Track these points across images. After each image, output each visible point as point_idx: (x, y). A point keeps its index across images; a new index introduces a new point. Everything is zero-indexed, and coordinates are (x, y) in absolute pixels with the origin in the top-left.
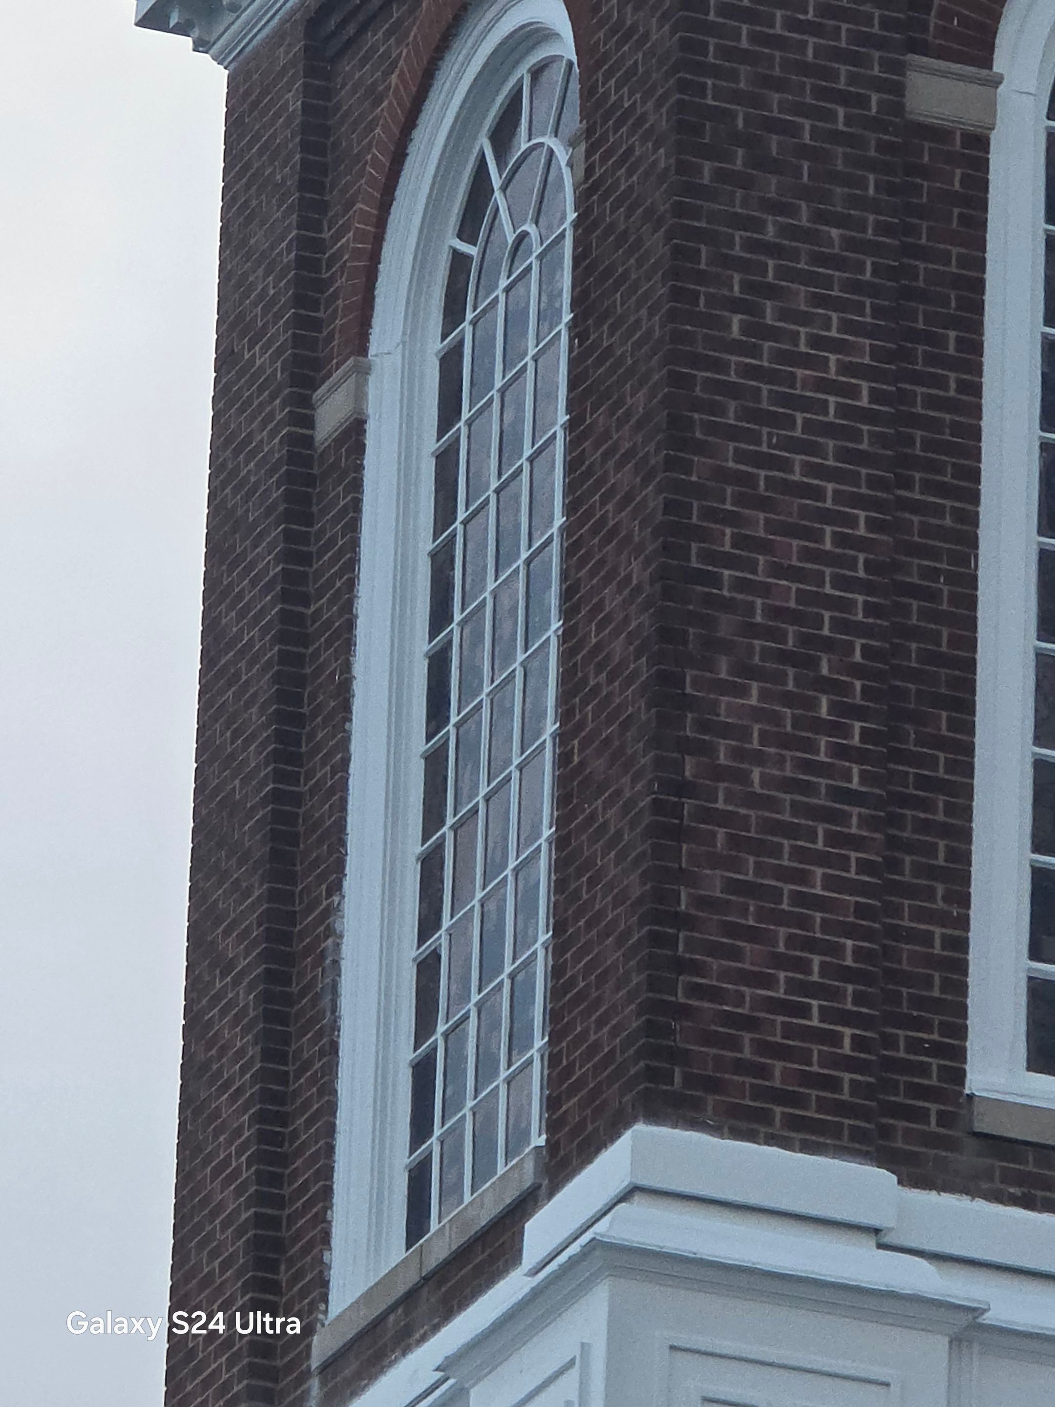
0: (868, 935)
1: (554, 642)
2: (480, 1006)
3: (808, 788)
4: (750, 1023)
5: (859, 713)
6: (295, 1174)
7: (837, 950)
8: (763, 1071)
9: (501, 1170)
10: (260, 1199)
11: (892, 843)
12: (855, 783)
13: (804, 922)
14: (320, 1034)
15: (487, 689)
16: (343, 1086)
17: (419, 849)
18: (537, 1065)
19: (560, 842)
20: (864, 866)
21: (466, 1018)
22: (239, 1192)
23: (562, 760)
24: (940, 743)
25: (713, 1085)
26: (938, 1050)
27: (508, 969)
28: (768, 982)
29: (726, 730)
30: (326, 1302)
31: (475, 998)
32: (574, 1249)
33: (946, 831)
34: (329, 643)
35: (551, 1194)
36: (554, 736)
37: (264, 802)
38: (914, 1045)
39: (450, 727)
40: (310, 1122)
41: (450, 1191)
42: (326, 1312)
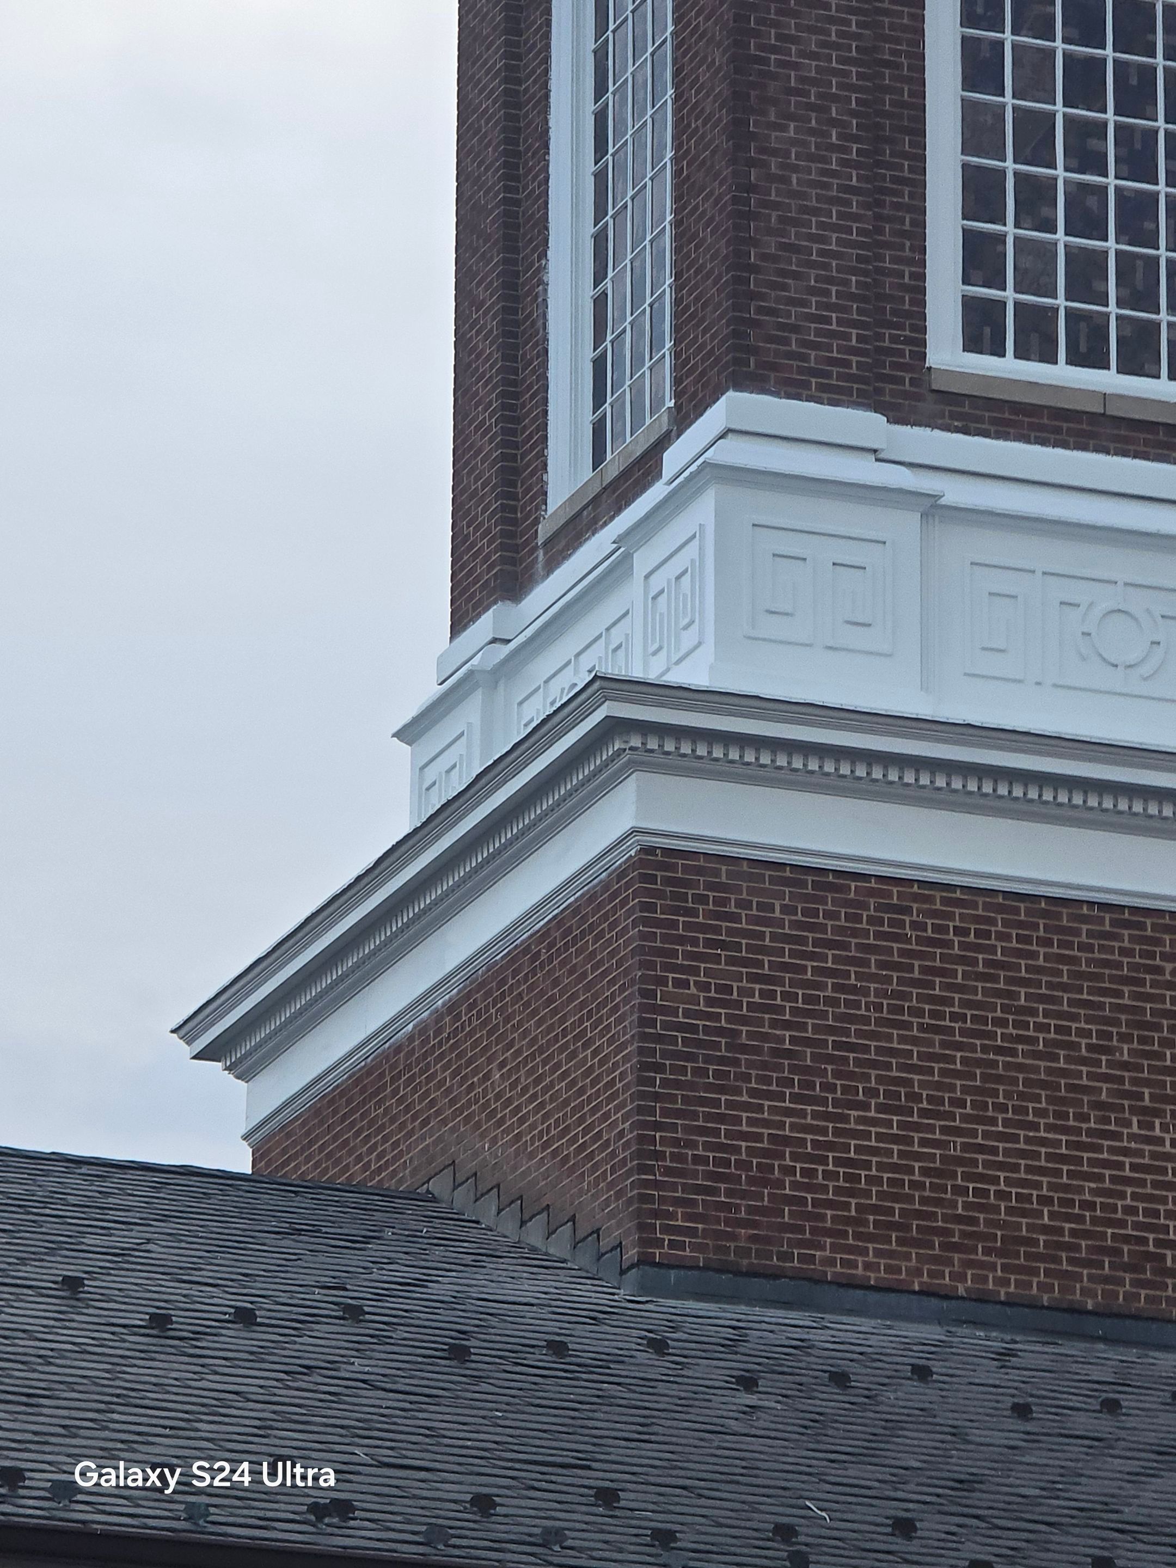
0: (866, 273)
1: (669, 102)
2: (632, 323)
3: (826, 186)
4: (795, 329)
5: (856, 139)
6: (525, 428)
7: (847, 283)
8: (804, 358)
9: (648, 422)
10: (505, 444)
11: (878, 217)
12: (854, 182)
13: (826, 266)
14: (536, 344)
15: (630, 133)
16: (551, 374)
17: (593, 230)
18: (667, 357)
19: (677, 223)
20: (860, 232)
21: (624, 331)
22: (491, 440)
23: (677, 174)
24: (905, 155)
25: (774, 367)
26: (909, 341)
27: (648, 301)
28: (804, 303)
29: (774, 152)
30: (546, 505)
31: (629, 319)
32: (693, 468)
33: (909, 209)
34: (534, 108)
35: (678, 436)
36: (672, 159)
37: (497, 206)
38: (894, 339)
39: (609, 156)
40: (533, 397)
41: (618, 436)
42: (546, 510)
